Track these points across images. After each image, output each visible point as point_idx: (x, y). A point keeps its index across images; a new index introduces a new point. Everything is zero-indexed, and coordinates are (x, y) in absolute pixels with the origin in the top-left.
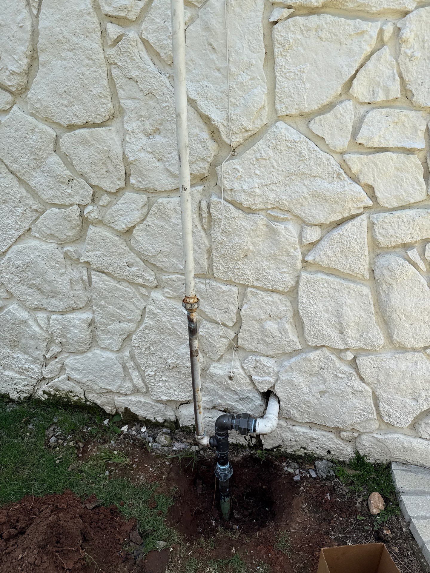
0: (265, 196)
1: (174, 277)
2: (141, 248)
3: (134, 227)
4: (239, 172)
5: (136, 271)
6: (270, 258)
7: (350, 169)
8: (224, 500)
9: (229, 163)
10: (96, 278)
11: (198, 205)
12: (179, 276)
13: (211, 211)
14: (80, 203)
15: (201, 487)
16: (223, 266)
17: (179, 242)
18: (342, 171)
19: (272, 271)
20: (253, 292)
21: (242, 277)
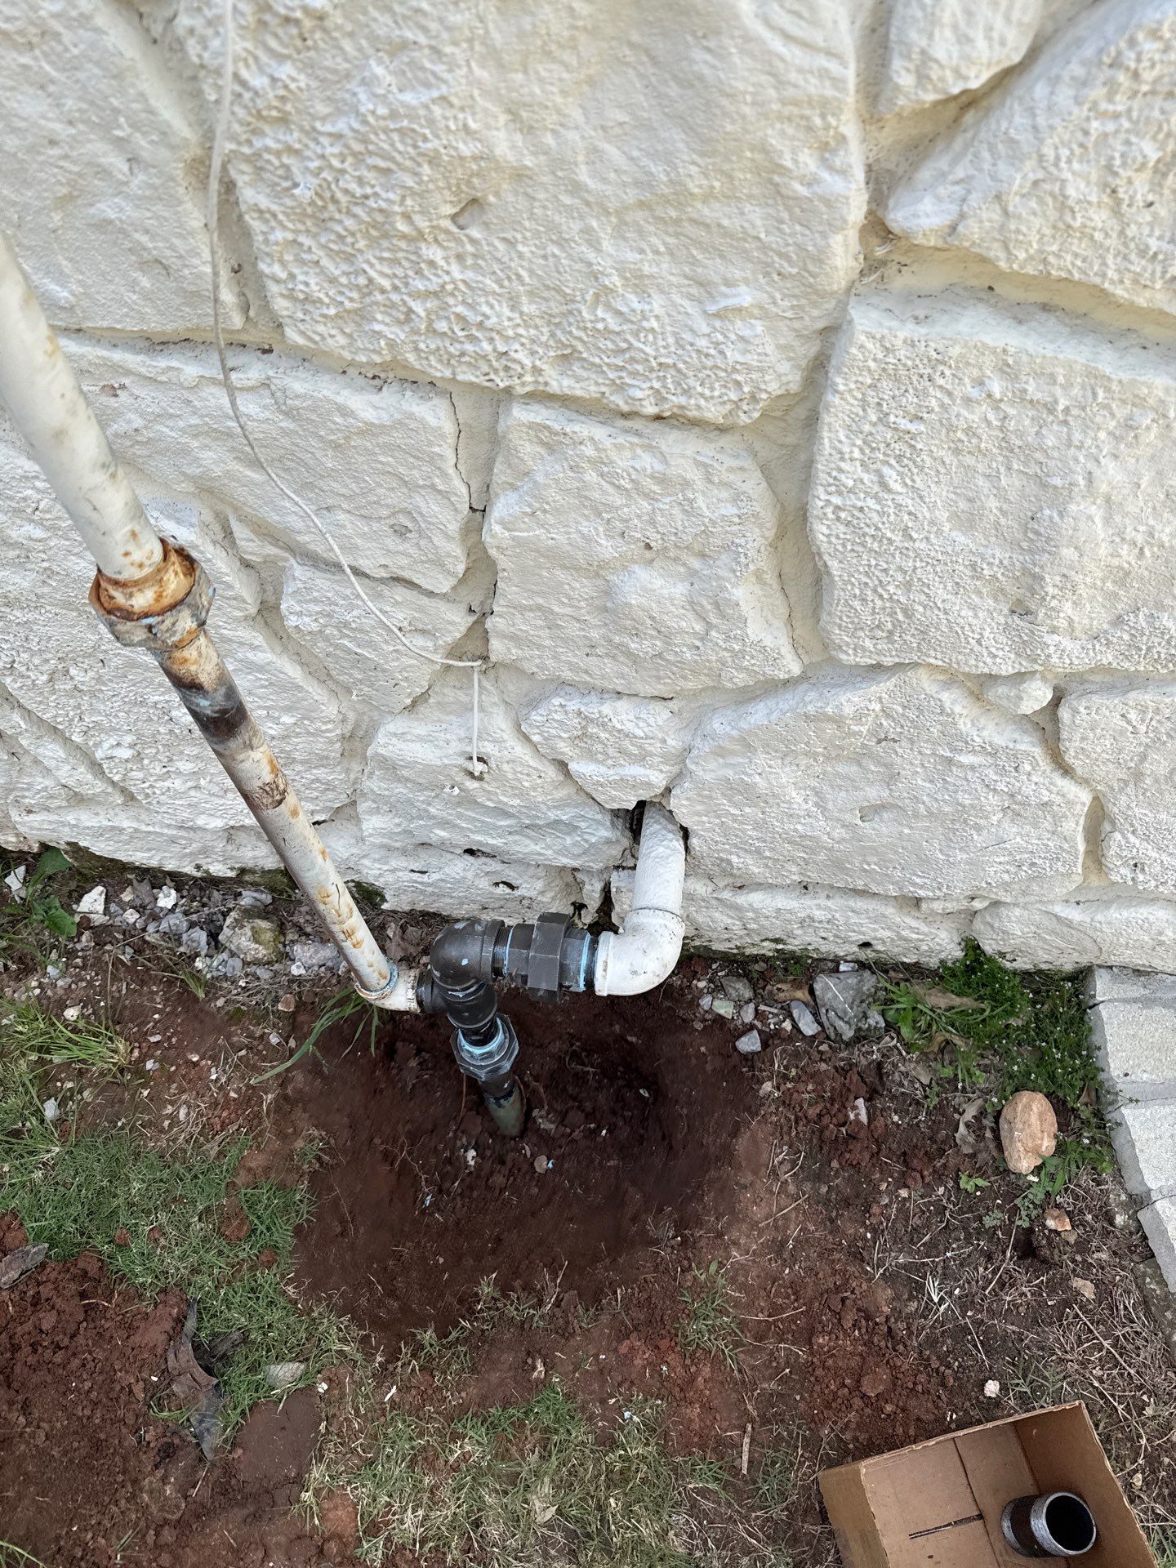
6: (640, 215)
8: (499, 1104)
15: (413, 1063)
16: (333, 281)
19: (657, 304)
20: (547, 428)
21: (469, 347)
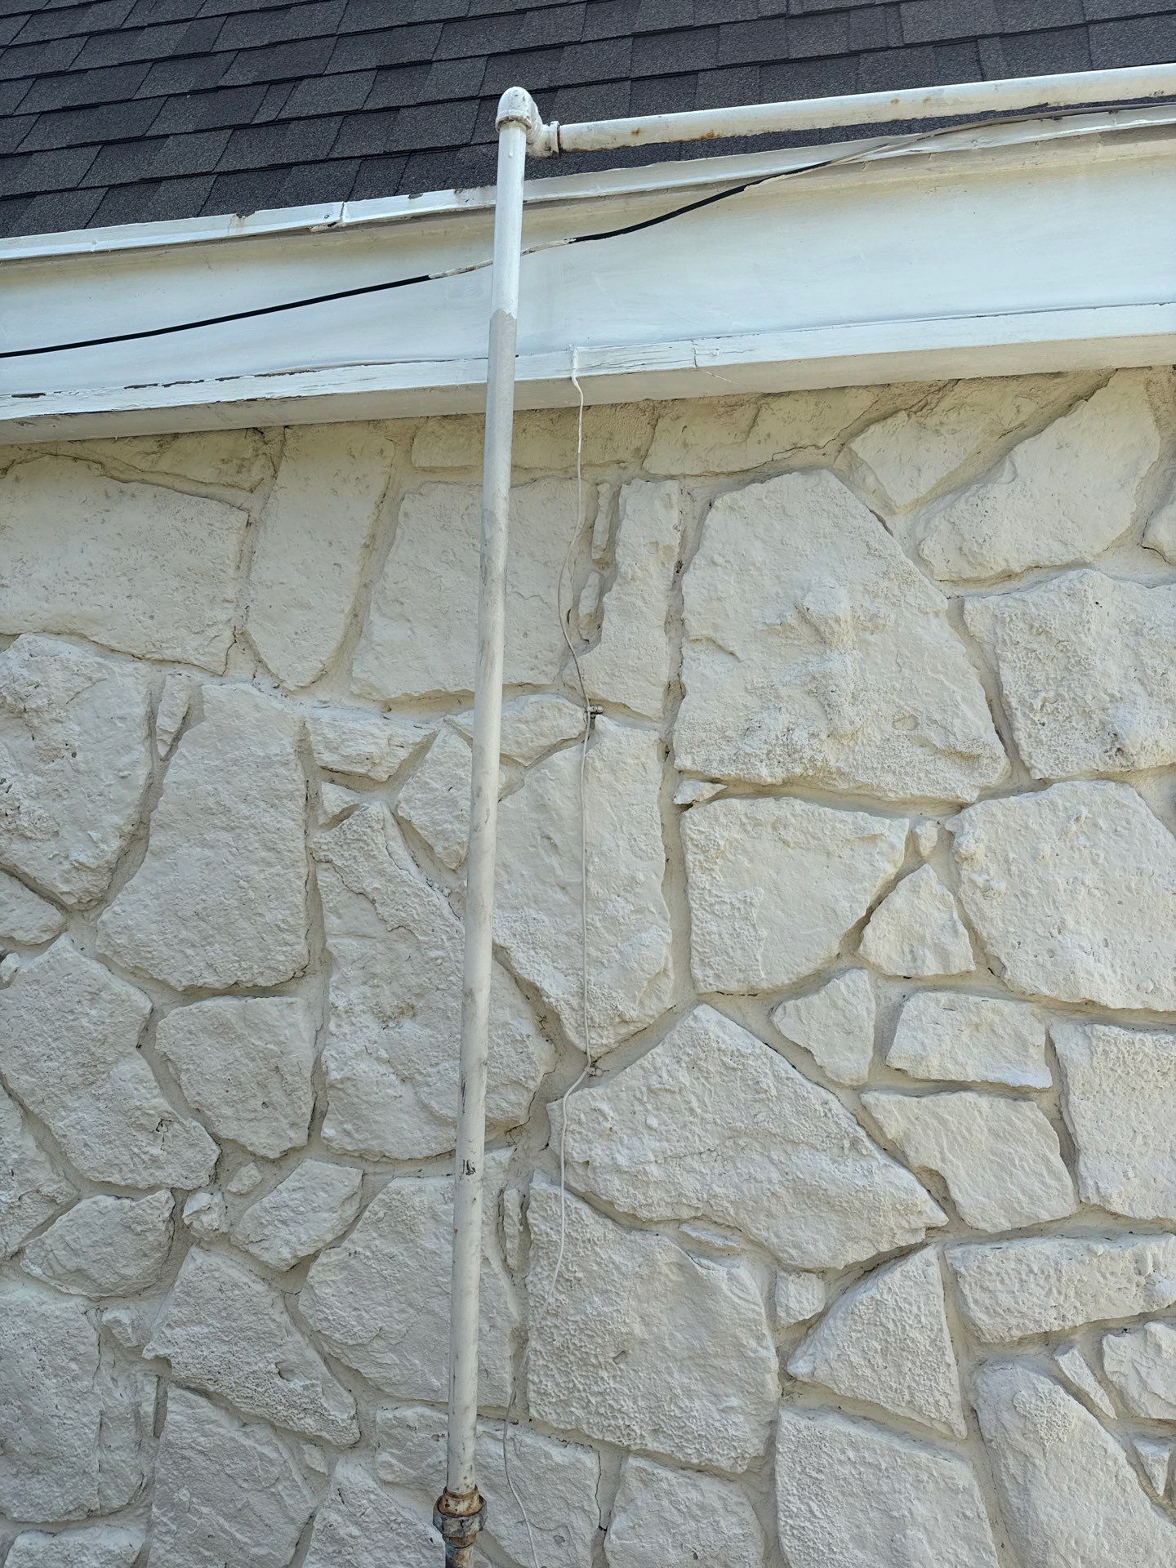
0: (673, 1184)
1: (410, 1414)
2: (326, 1319)
3: (314, 1256)
4: (606, 1119)
5: (300, 1390)
6: (689, 1362)
7: (881, 1129)
9: (582, 1096)
11: (495, 1201)
12: (427, 1412)
13: (531, 1221)
14: (178, 1185)
16: (558, 1385)
17: (438, 1305)
18: (861, 1133)
19: (697, 1404)
20: (645, 1470)
21: (613, 1422)
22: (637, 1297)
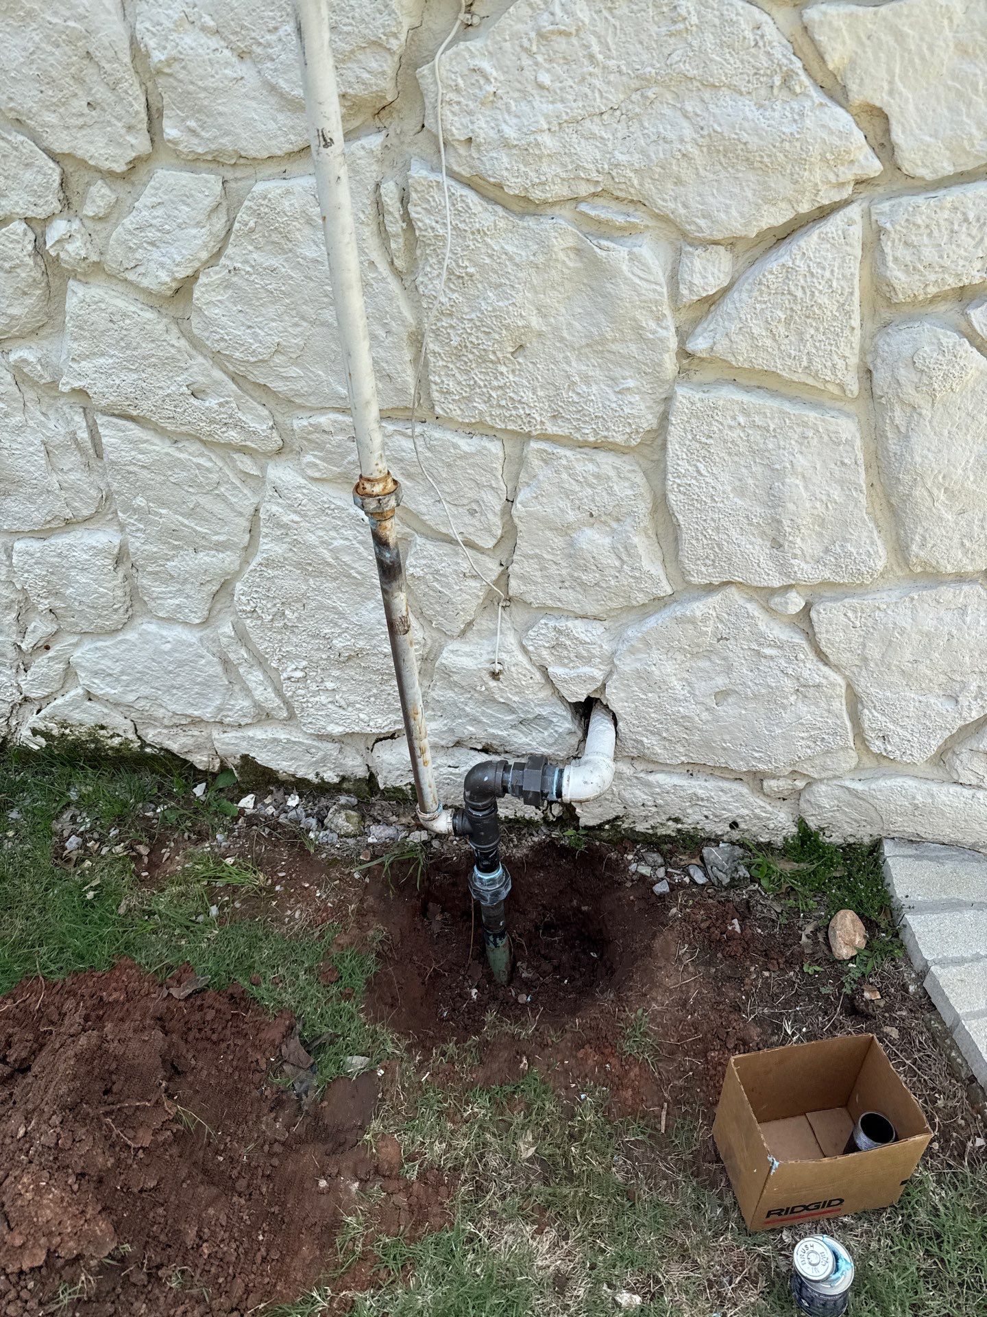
0: (570, 155)
1: (324, 420)
2: (222, 339)
3: (194, 278)
4: (488, 80)
5: (216, 407)
6: (587, 350)
7: (821, 58)
8: (496, 945)
9: (457, 54)
10: (110, 435)
11: (372, 198)
12: (340, 417)
13: (413, 215)
14: (29, 214)
15: (439, 918)
16: (459, 383)
17: (329, 315)
18: (798, 64)
19: (594, 388)
20: (545, 451)
21: (514, 412)
22: (533, 288)
